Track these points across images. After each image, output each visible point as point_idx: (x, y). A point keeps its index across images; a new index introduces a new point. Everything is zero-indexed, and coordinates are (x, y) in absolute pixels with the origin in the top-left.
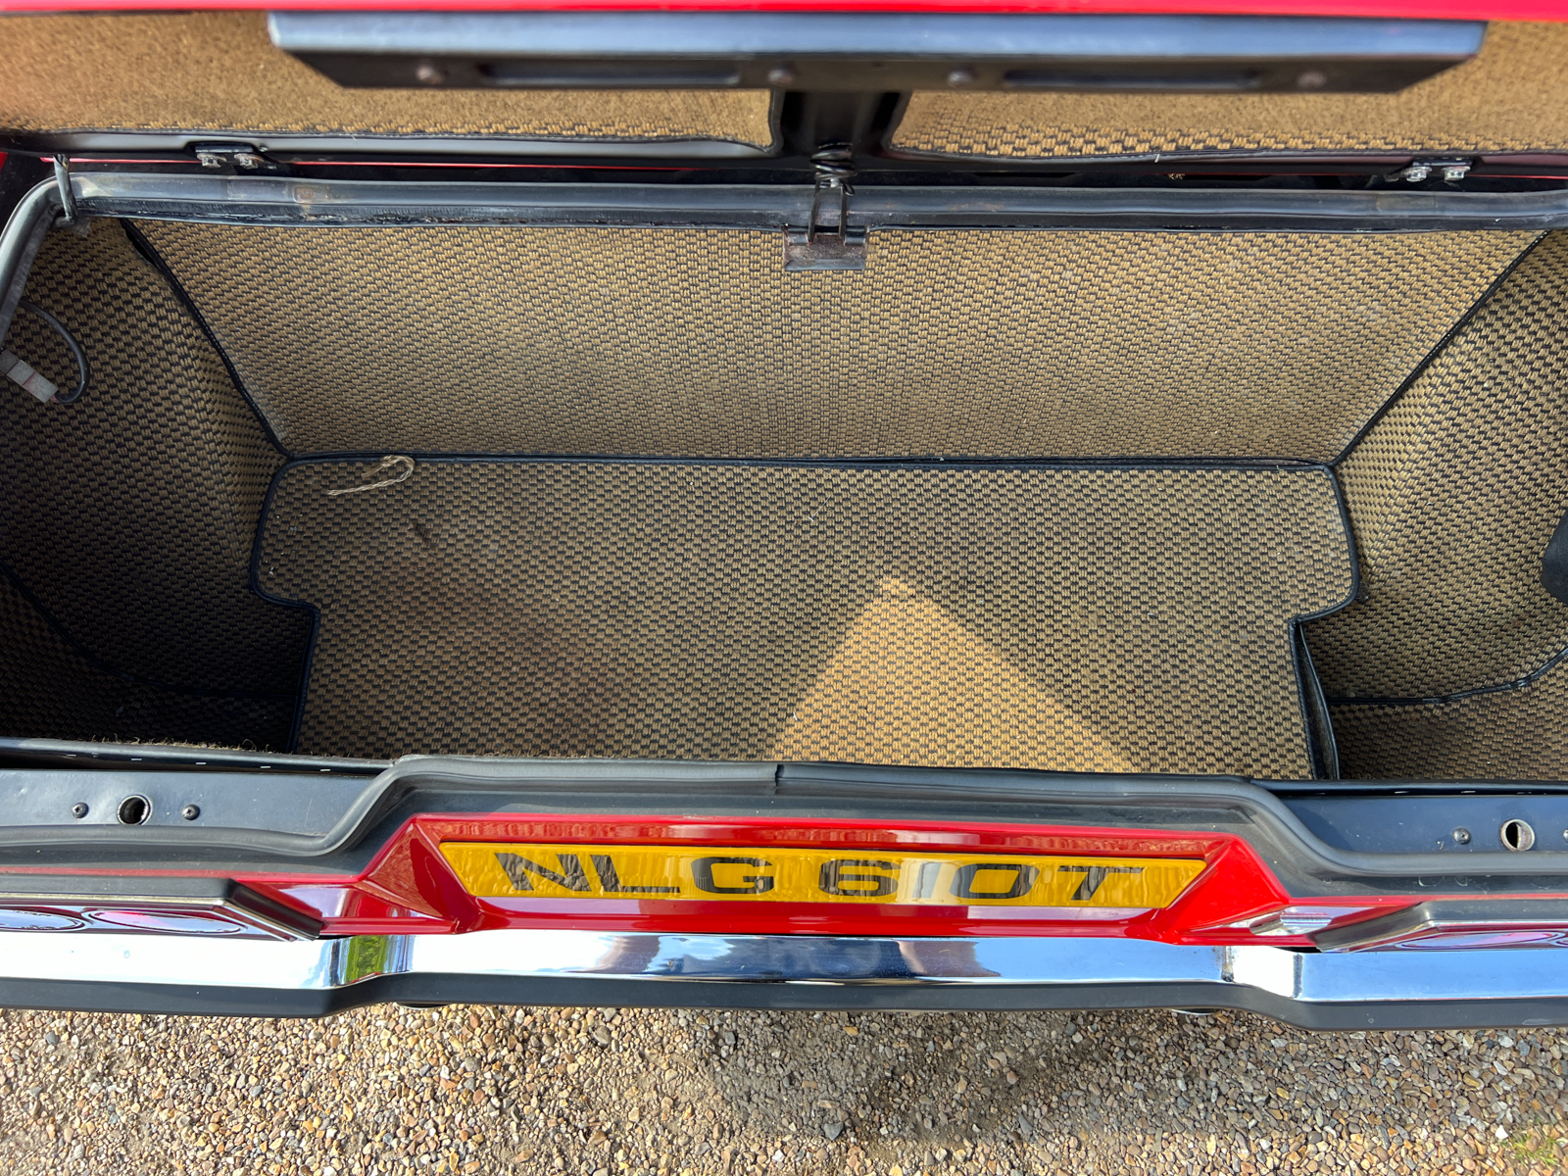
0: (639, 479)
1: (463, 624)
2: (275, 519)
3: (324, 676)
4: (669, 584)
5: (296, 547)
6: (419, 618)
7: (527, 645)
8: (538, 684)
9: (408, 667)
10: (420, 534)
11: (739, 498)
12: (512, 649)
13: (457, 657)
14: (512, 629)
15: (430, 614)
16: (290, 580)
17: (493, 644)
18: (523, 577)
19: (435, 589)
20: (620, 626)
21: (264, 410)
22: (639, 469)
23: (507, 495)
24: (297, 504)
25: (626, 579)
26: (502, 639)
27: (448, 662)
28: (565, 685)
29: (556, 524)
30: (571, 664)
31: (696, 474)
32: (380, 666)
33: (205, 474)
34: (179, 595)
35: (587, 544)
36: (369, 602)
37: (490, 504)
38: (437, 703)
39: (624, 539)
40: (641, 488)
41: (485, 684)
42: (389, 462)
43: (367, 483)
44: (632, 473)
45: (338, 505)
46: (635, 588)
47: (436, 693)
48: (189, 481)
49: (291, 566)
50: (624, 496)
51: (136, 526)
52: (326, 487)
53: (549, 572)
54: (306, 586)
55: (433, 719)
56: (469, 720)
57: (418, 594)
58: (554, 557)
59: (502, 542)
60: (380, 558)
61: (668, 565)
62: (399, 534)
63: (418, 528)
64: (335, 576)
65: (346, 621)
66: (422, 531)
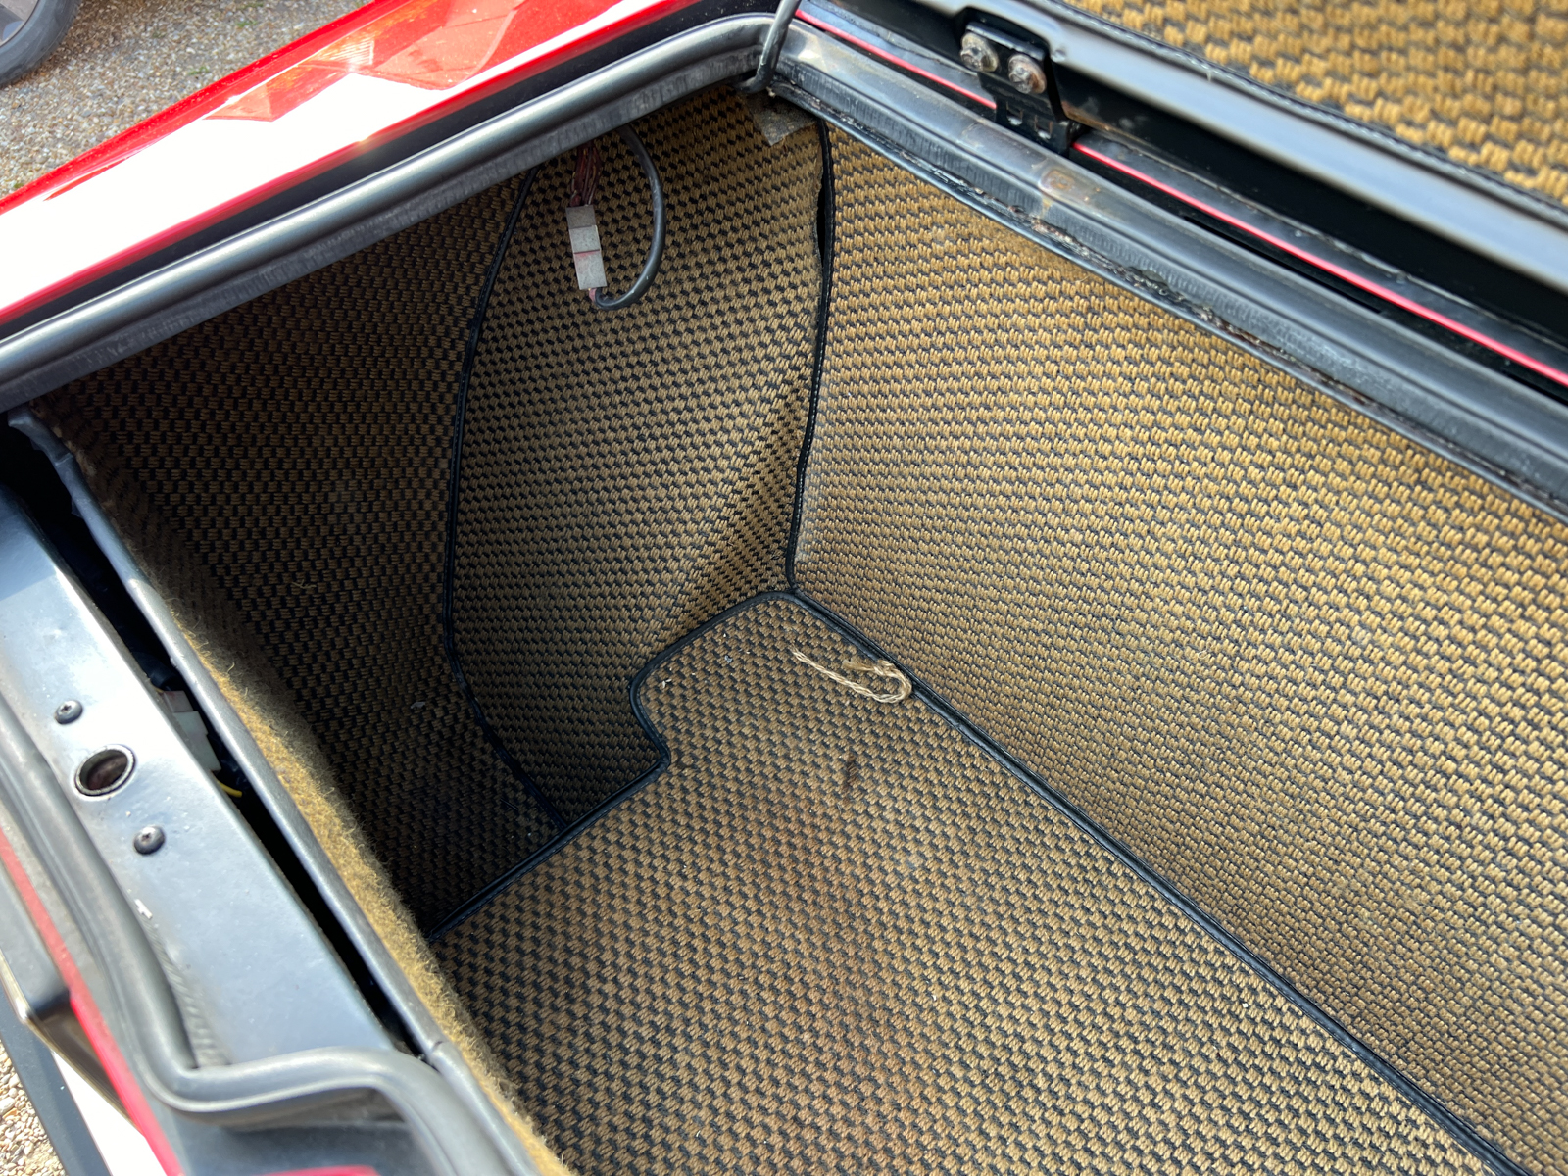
0: (1173, 936)
1: (799, 921)
2: (718, 635)
3: (604, 838)
4: (1102, 1117)
5: (711, 679)
6: (759, 867)
7: (848, 1020)
8: (816, 1087)
9: (694, 913)
10: (847, 774)
11: (1306, 1090)
12: (826, 1007)
13: (755, 955)
14: (848, 982)
15: (775, 873)
16: (674, 707)
17: (810, 978)
18: (918, 928)
19: (806, 850)
20: (986, 1112)
21: (806, 513)
22: (1183, 923)
23: (984, 814)
24: (755, 639)
25: (1047, 1053)
26: (825, 983)
27: (740, 951)
28: (849, 1123)
29: (1014, 899)
30: (879, 1101)
31: (1262, 998)
32: (668, 884)
33: (691, 526)
34: (567, 635)
35: (1033, 959)
36: (726, 800)
37: (954, 807)
38: (683, 990)
39: (1088, 997)
40: (1166, 949)
41: (755, 1020)
42: (883, 669)
43: (843, 674)
44: (1168, 921)
45: (792, 672)
46: (1049, 1078)
47: (693, 976)
48: (669, 522)
49: (689, 693)
50: (1133, 941)
51: (588, 532)
52: (799, 645)
53: (954, 952)
54: (683, 727)
55: (660, 1005)
56: (696, 1048)
57: (783, 839)
58: (977, 939)
59: (930, 864)
60: (782, 764)
61: (1123, 1088)
62: (825, 755)
63: (851, 765)
64: (720, 742)
65: (683, 800)
66: (852, 772)
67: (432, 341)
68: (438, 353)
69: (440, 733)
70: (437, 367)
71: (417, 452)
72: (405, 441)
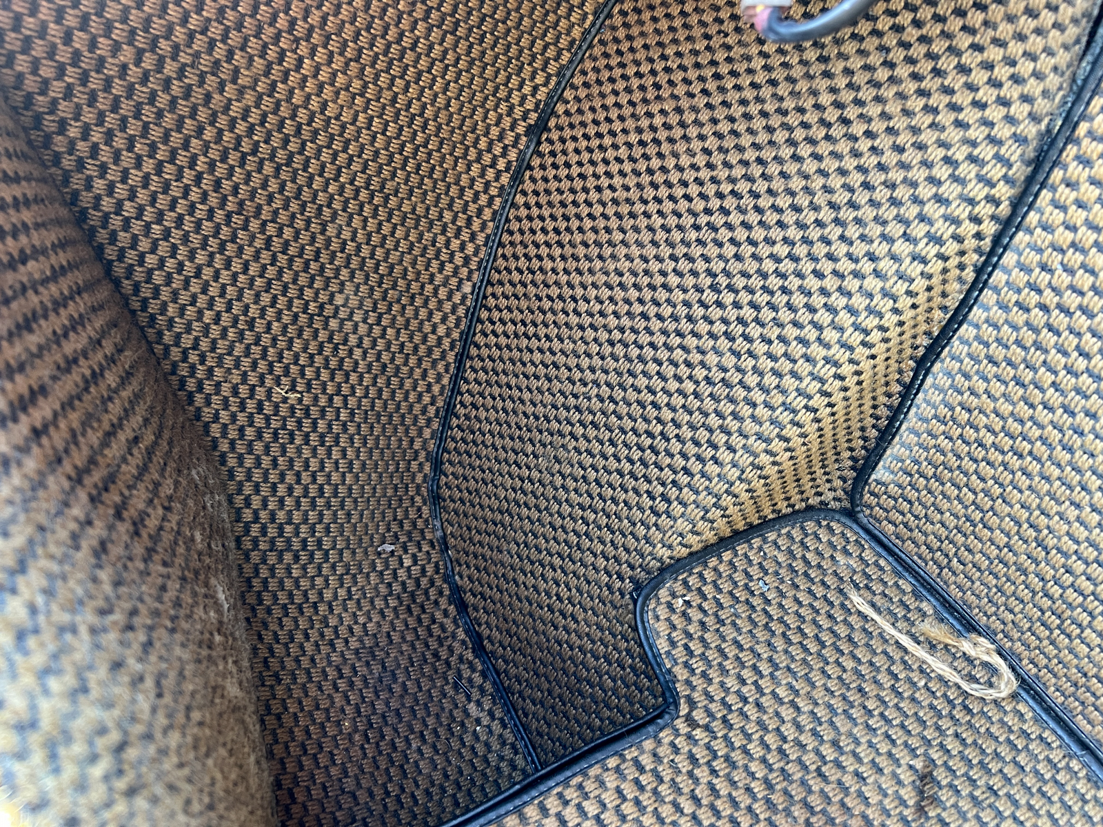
2: (755, 550)
5: (741, 608)
10: (921, 793)
16: (689, 636)
33: (761, 411)
34: (566, 509)
36: (748, 790)
42: (979, 649)
43: (916, 640)
45: (847, 622)
48: (732, 400)
49: (710, 621)
51: (618, 394)
54: (699, 666)
60: (829, 753)
62: (890, 754)
63: (926, 778)
64: (745, 700)
65: (690, 774)
66: (929, 790)
67: (483, 144)
68: (487, 158)
69: (403, 584)
70: (482, 175)
71: (441, 270)
72: (431, 253)
